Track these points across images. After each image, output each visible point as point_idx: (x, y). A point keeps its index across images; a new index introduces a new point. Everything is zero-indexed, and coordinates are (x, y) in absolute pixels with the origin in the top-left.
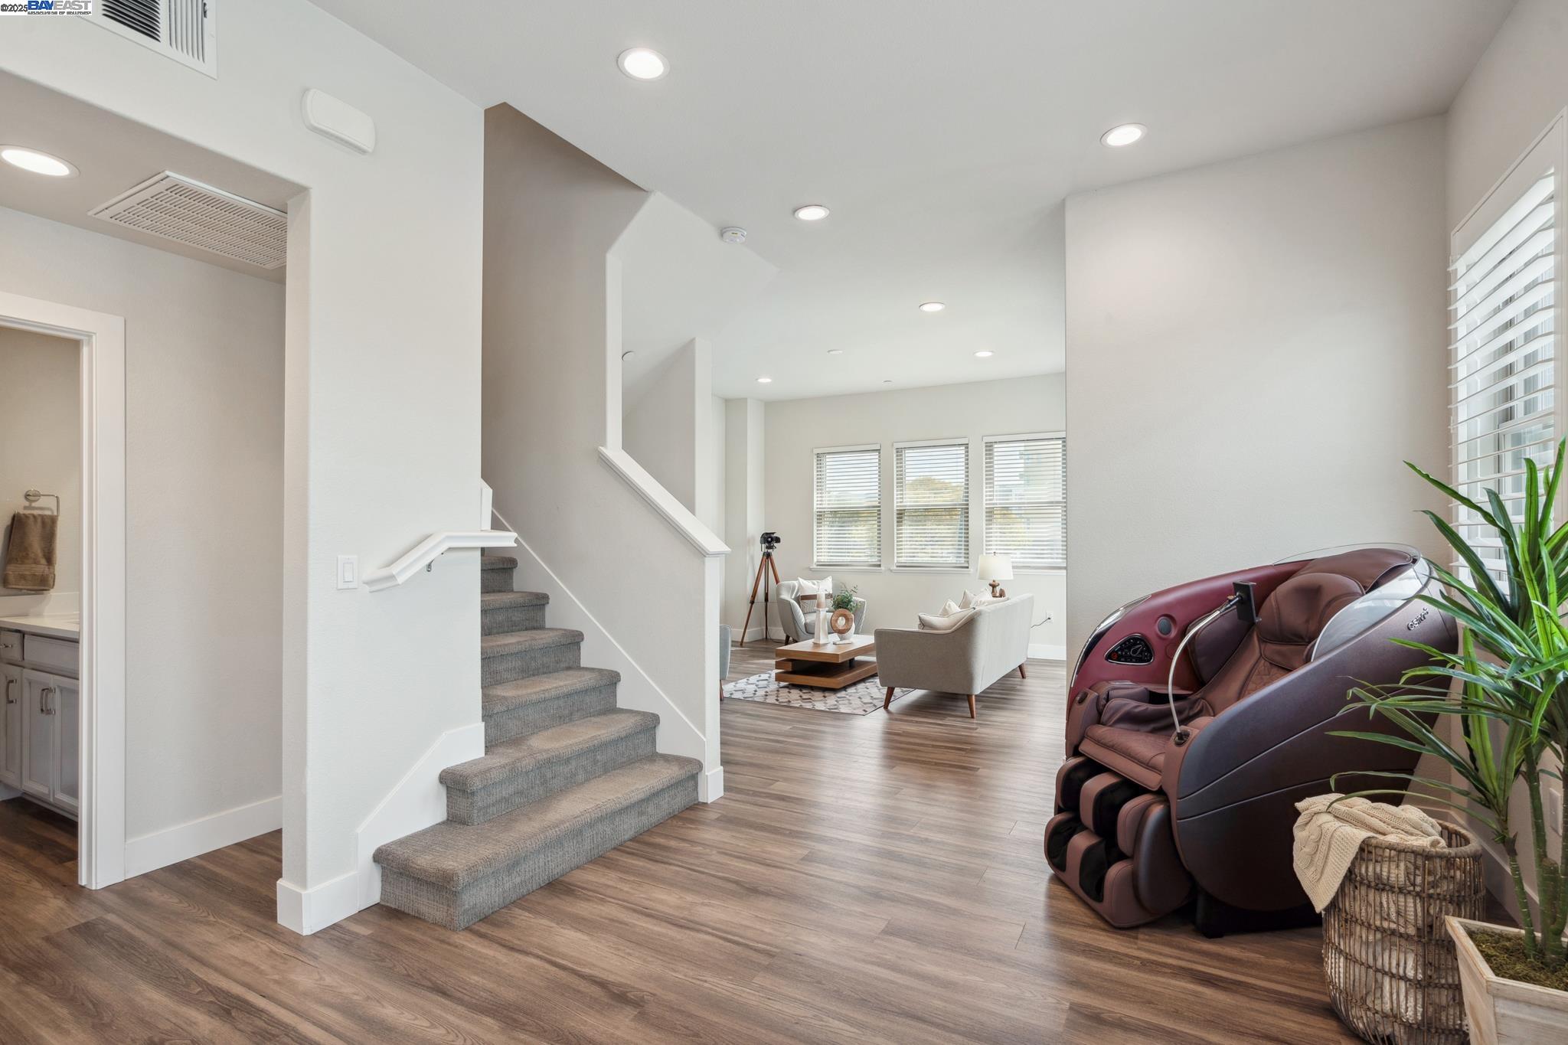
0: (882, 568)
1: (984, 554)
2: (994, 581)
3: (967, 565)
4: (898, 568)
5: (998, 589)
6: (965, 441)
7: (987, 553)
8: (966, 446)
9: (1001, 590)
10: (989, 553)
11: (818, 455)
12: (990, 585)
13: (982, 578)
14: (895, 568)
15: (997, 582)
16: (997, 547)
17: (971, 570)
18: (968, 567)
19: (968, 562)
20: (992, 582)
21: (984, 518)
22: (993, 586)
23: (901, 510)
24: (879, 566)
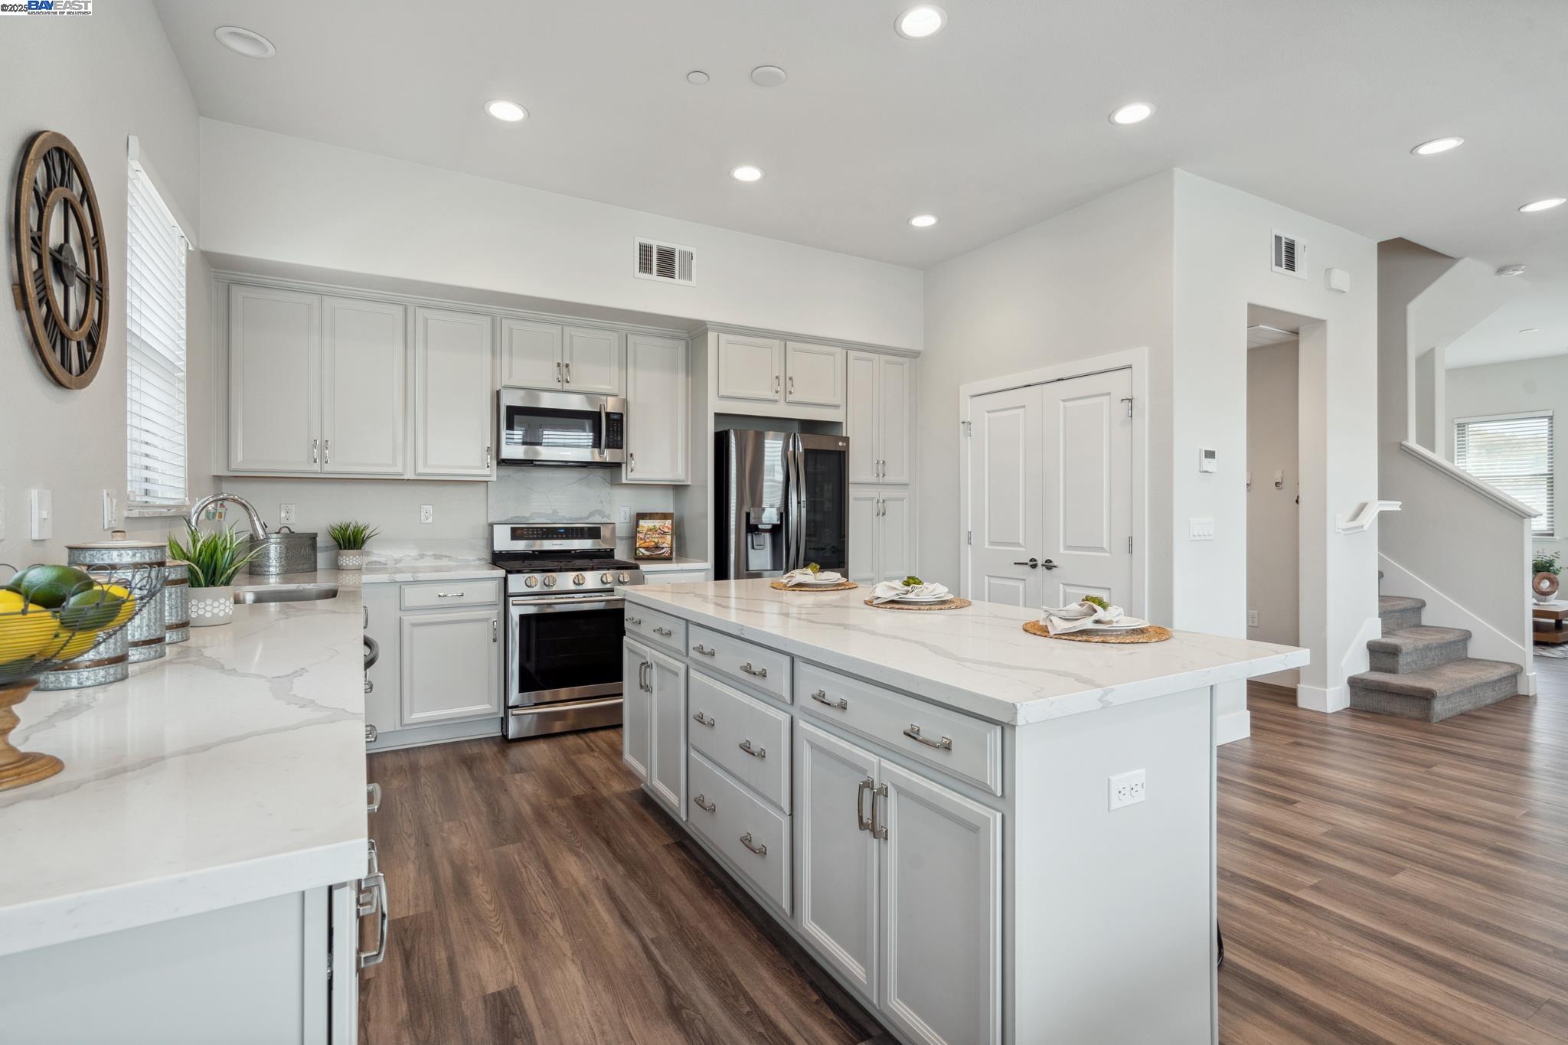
11: (1459, 425)
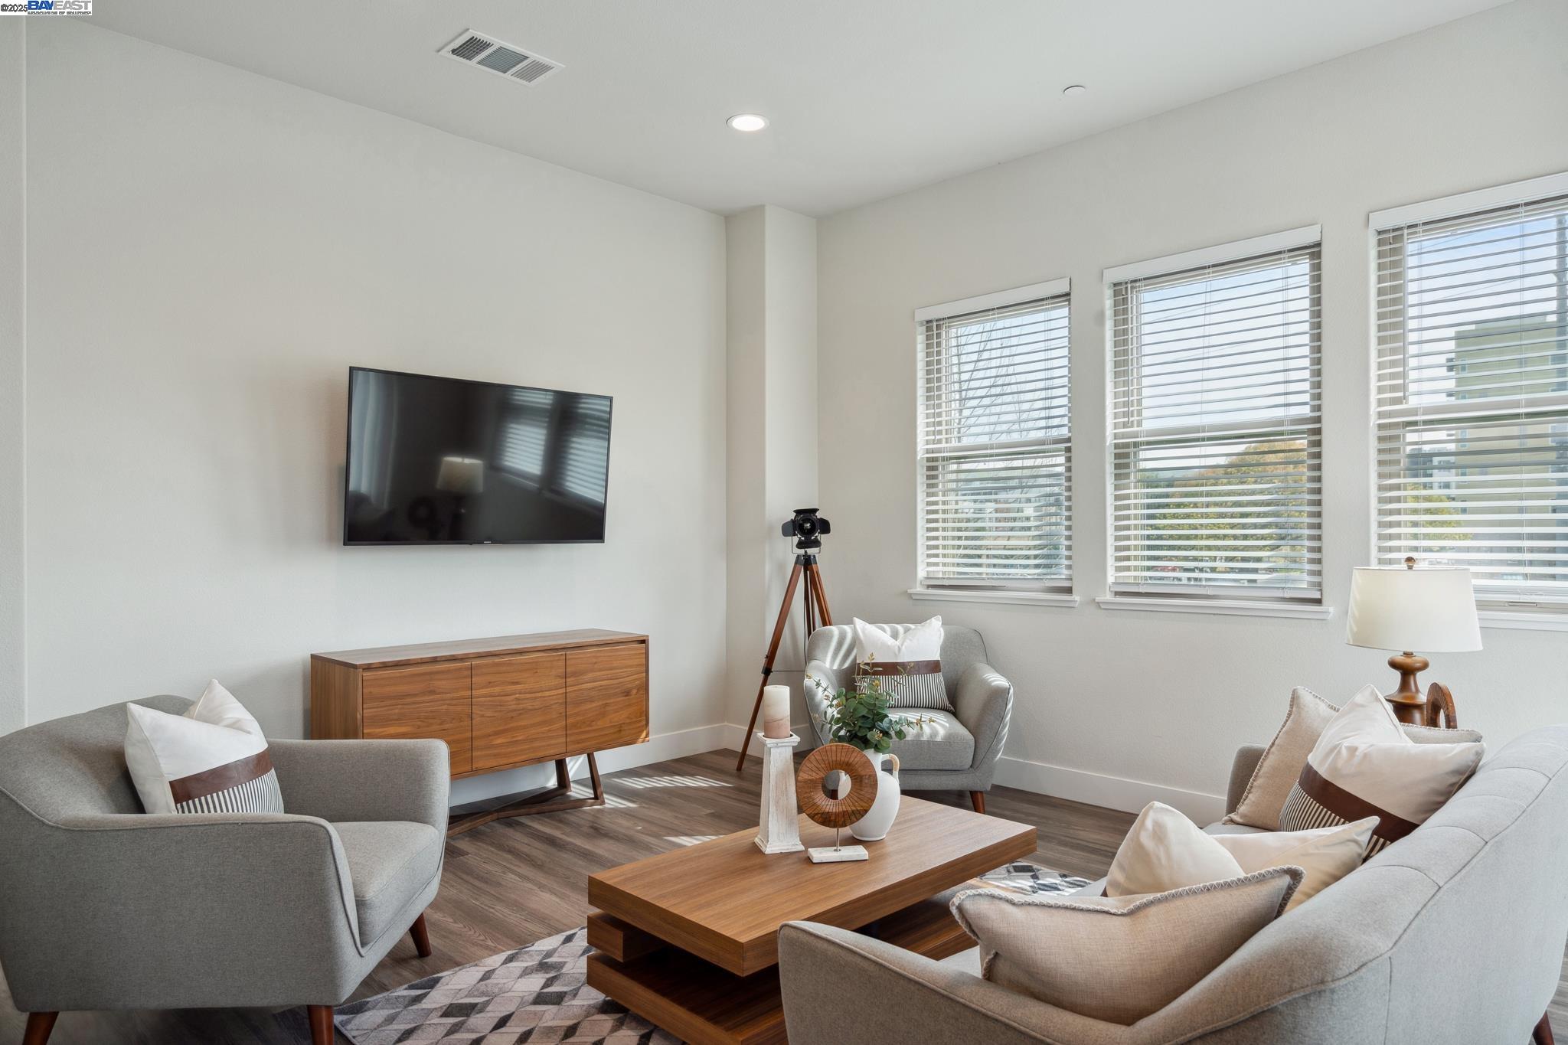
0: (1076, 597)
1: (1374, 565)
2: (1407, 654)
3: (1317, 595)
4: (1119, 599)
5: (1423, 685)
6: (1309, 236)
7: (1380, 561)
8: (1314, 251)
9: (1435, 688)
10: (1390, 562)
11: (929, 326)
12: (1394, 665)
13: (1363, 640)
14: (1109, 597)
15: (1417, 659)
16: (1415, 543)
17: (1330, 608)
18: (1318, 602)
19: (1319, 584)
20: (1400, 658)
21: (1373, 456)
22: (1407, 671)
23: (1127, 445)
24: (1069, 591)
